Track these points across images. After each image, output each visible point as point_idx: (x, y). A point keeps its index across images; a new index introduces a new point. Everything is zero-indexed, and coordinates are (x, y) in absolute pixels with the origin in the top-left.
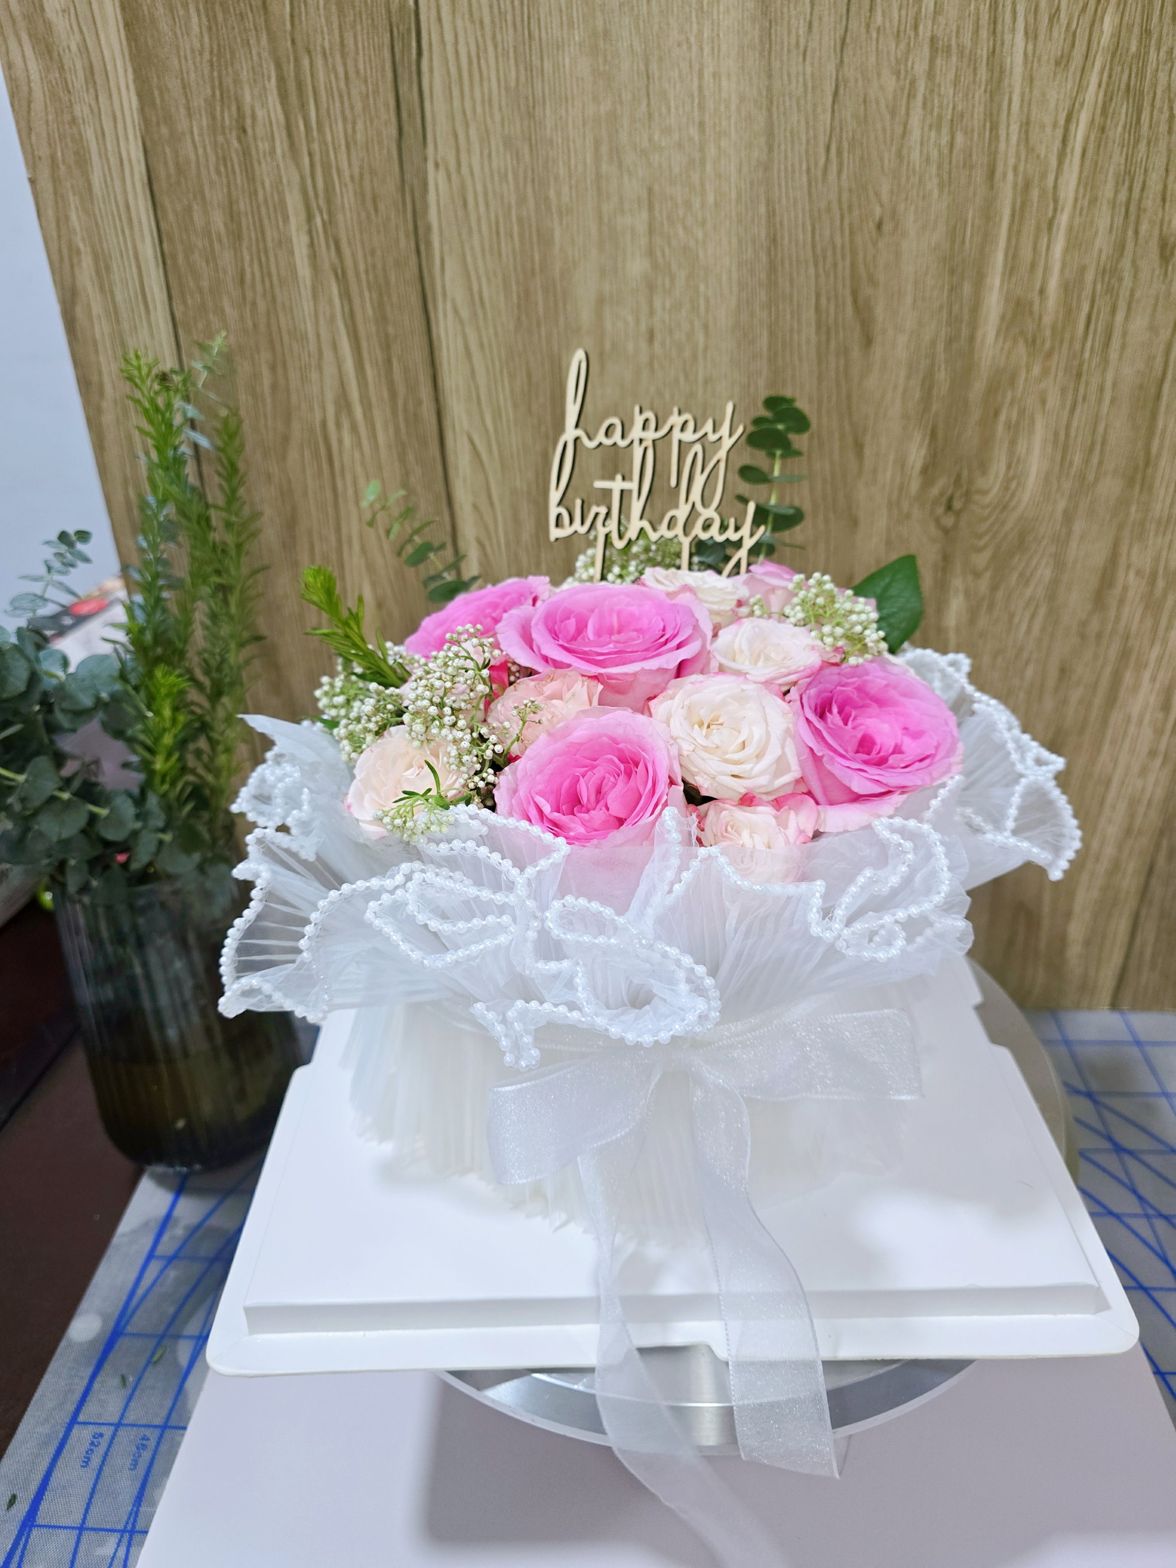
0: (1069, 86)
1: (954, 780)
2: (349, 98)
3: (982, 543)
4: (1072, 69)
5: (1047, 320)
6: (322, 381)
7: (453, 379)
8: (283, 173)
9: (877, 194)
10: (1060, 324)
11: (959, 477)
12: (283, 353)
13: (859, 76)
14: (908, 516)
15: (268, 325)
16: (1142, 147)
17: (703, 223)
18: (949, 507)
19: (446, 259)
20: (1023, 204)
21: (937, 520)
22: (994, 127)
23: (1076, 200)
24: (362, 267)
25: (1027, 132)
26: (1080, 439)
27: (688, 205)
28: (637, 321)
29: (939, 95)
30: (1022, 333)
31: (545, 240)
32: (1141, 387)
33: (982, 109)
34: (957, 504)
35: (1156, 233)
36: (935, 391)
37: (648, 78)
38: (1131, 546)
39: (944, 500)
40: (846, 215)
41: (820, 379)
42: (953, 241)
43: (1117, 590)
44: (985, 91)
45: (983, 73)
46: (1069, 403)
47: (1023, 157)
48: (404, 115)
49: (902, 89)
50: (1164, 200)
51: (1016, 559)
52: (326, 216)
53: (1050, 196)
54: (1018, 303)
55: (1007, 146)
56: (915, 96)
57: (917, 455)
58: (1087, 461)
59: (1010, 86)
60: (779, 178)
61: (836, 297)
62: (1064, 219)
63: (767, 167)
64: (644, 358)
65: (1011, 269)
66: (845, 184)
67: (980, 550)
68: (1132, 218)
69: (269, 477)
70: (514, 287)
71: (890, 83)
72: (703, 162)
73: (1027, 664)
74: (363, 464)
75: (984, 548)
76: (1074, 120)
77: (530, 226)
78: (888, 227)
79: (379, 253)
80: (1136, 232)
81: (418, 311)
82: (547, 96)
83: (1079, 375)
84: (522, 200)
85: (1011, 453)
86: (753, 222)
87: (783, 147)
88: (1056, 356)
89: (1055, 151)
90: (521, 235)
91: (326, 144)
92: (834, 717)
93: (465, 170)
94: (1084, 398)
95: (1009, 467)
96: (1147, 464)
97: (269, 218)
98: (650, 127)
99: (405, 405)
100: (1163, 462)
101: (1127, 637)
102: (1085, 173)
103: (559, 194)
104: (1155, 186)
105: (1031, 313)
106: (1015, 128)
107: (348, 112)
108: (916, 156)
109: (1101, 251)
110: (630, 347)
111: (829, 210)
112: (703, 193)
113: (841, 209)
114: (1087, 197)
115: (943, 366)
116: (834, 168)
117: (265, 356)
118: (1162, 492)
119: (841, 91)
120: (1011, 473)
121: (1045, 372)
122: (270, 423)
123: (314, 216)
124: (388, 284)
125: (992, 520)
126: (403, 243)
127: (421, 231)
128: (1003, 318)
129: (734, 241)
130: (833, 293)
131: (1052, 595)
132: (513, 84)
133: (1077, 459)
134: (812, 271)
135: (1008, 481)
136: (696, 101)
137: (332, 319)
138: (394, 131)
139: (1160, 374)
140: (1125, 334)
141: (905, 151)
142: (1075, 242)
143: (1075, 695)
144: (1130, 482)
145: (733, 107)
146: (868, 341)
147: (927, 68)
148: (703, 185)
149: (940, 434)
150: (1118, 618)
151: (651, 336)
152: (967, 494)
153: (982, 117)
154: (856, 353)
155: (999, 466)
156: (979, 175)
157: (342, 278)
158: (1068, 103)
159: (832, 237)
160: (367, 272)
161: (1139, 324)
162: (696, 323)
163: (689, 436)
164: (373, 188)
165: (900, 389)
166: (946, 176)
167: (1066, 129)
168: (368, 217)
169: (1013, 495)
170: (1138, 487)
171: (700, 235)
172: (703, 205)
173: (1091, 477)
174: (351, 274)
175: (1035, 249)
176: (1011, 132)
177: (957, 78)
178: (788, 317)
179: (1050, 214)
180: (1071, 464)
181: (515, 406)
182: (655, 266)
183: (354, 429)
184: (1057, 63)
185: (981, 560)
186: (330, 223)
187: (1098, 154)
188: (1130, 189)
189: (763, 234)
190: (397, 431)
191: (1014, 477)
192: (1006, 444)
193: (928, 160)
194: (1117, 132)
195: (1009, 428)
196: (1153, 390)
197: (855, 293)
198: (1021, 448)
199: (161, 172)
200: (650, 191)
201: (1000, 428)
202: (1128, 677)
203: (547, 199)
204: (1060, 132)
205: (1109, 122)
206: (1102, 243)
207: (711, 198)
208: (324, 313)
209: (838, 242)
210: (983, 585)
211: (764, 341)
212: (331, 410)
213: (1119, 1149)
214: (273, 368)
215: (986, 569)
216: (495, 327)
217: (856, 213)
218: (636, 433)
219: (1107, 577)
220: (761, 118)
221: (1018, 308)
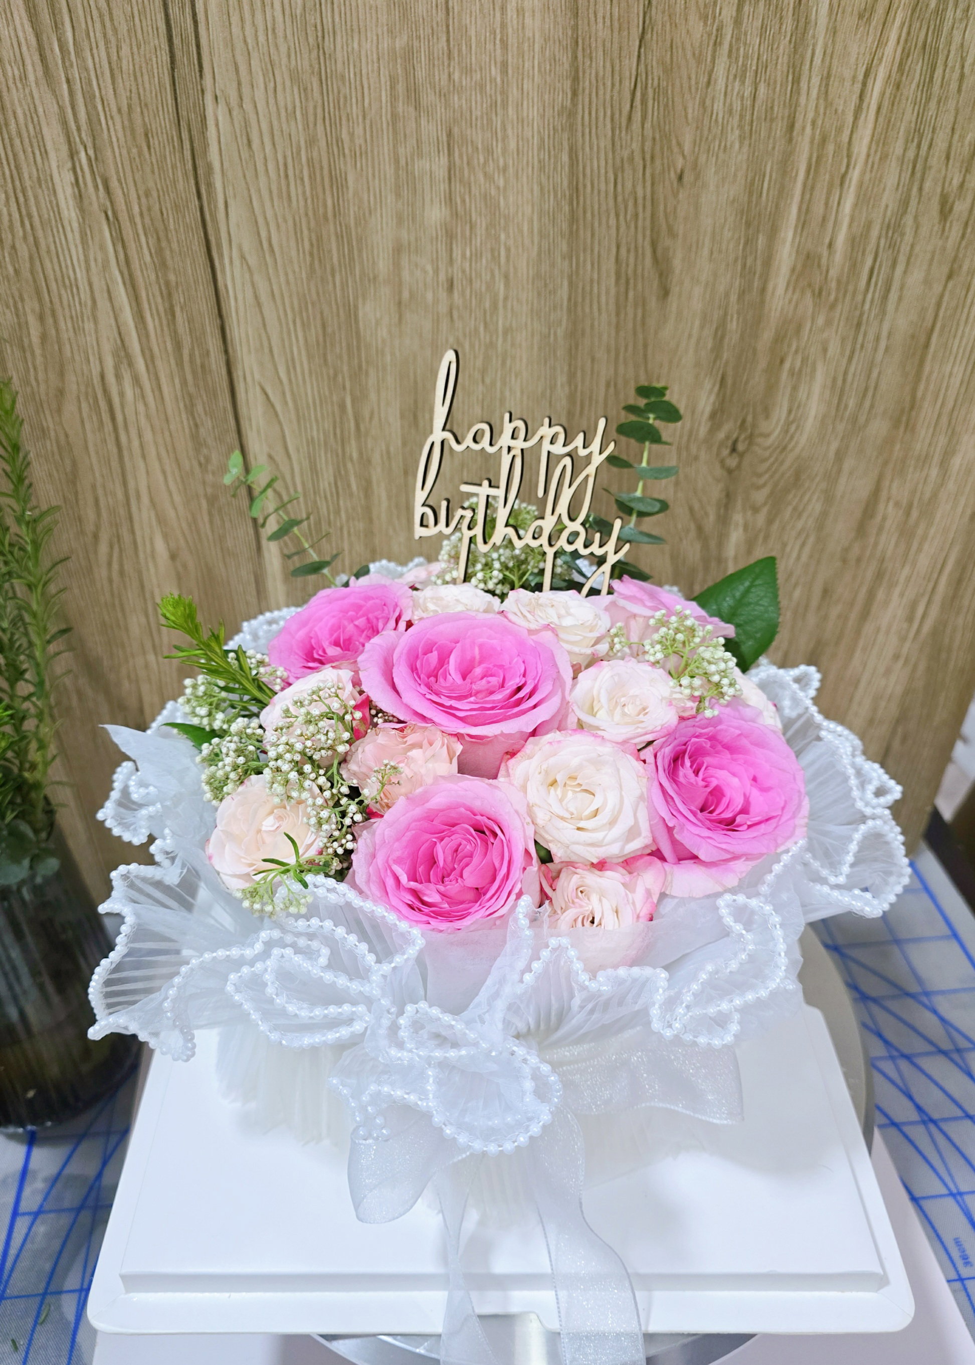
0: (870, 40)
2: (112, 19)
3: (761, 481)
4: (874, 23)
5: (833, 273)
6: (96, 331)
7: (242, 329)
8: (37, 102)
9: (679, 144)
10: (845, 278)
11: (744, 421)
12: (51, 302)
13: (666, 18)
14: (696, 458)
15: (32, 271)
16: (933, 104)
17: (505, 169)
18: (734, 450)
19: (231, 202)
20: (819, 158)
21: (722, 462)
22: (797, 81)
23: (868, 156)
24: (136, 210)
25: (827, 85)
26: (855, 386)
27: (489, 151)
28: (436, 271)
29: (745, 44)
30: (810, 285)
31: (338, 183)
32: (913, 337)
33: (786, 61)
34: (741, 447)
35: (939, 190)
36: (726, 340)
37: (448, 14)
38: (892, 481)
39: (730, 443)
40: (648, 163)
41: (618, 327)
42: (751, 194)
43: (878, 518)
44: (790, 42)
45: (789, 24)
46: (848, 353)
47: (822, 111)
48: (177, 41)
49: (709, 35)
50: (948, 158)
51: (790, 496)
52: (91, 152)
53: (845, 153)
54: (808, 256)
55: (807, 100)
56: (720, 44)
57: (706, 401)
58: (860, 405)
59: (814, 37)
60: (583, 125)
61: (636, 247)
62: (855, 175)
63: (572, 114)
64: (443, 308)
65: (803, 224)
66: (648, 132)
67: (758, 488)
68: (918, 175)
69: (44, 432)
70: (306, 232)
71: (697, 29)
72: (505, 105)
73: (796, 585)
74: (148, 416)
75: (764, 485)
76: (872, 76)
77: (321, 168)
78: (688, 178)
79: (155, 194)
80: (921, 189)
81: (202, 259)
82: (337, 27)
83: (859, 325)
84: (312, 142)
85: (792, 398)
86: (555, 168)
87: (587, 92)
88: (839, 307)
89: (853, 108)
90: (312, 177)
91: (87, 70)
93: (248, 106)
94: (862, 346)
95: (790, 412)
96: (912, 408)
97: (24, 152)
98: (449, 65)
99: (192, 356)
100: (926, 404)
101: (882, 560)
102: (879, 130)
103: (352, 135)
104: (941, 144)
105: (819, 266)
106: (816, 81)
107: (110, 32)
108: (719, 106)
109: (887, 206)
110: (429, 296)
111: (631, 159)
112: (505, 137)
113: (644, 159)
114: (879, 154)
115: (735, 316)
116: (637, 116)
117: (30, 306)
118: (923, 432)
119: (648, 36)
120: (792, 416)
121: (828, 323)
122: (41, 376)
123: (77, 153)
124: (166, 229)
125: (772, 460)
126: (181, 185)
127: (201, 172)
128: (793, 270)
129: (536, 188)
130: (633, 246)
131: (820, 525)
132: (299, 11)
133: (852, 403)
134: (613, 221)
135: (788, 424)
136: (498, 37)
137: (105, 266)
138: (166, 58)
139: (930, 324)
140: (902, 288)
141: (708, 102)
142: (864, 199)
143: (835, 611)
144: (896, 424)
145: (537, 46)
146: (665, 292)
147: (734, 14)
148: (504, 129)
149: (729, 381)
150: (876, 544)
152: (751, 437)
153: (785, 69)
154: (653, 303)
155: (780, 413)
156: (779, 128)
157: (114, 221)
158: (868, 57)
159: (634, 186)
160: (141, 214)
161: (917, 276)
162: (497, 272)
164: (145, 124)
165: (693, 340)
166: (747, 128)
167: (864, 84)
168: (140, 154)
169: (792, 438)
170: (902, 429)
171: (501, 183)
172: (505, 150)
173: (862, 419)
174: (123, 217)
175: (827, 204)
176: (812, 83)
177: (763, 28)
178: (589, 267)
179: (843, 170)
180: (846, 407)
181: (310, 357)
182: (455, 214)
183: (136, 380)
184: (861, 16)
185: (759, 496)
186: (96, 160)
187: (891, 111)
188: (919, 146)
189: (565, 183)
190: (184, 383)
191: (794, 420)
192: (788, 390)
193: (731, 112)
194: (910, 89)
195: (793, 375)
196: (922, 339)
197: (654, 245)
198: (802, 394)
200: (450, 135)
201: (784, 375)
202: (881, 595)
203: (339, 141)
204: (858, 87)
205: (904, 78)
206: (889, 199)
207: (512, 145)
208: (96, 260)
209: (640, 193)
210: (761, 519)
211: (564, 292)
212: (109, 363)
214: (41, 318)
215: (765, 504)
216: (286, 274)
217: (658, 162)
219: (869, 509)
220: (565, 60)
221: (807, 261)
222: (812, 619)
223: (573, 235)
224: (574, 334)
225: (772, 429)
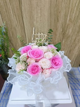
6: (14, 23)
7: (25, 24)
8: (10, 6)
9: (59, 9)
10: (73, 21)
11: (65, 32)
14: (60, 35)
15: (10, 19)
17: (45, 12)
19: (24, 14)
20: (71, 11)
21: (63, 35)
23: (76, 10)
24: (17, 14)
29: (65, 1)
30: (70, 21)
31: (32, 13)
32: (79, 25)
36: (63, 25)
38: (77, 37)
42: (65, 14)
44: (69, 1)
46: (73, 27)
47: (72, 7)
51: (68, 38)
53: (74, 10)
55: (70, 6)
56: (63, 1)
57: (61, 30)
63: (50, 7)
64: (40, 22)
65: (70, 16)
66: (57, 8)
69: (11, 31)
72: (45, 6)
73: (69, 45)
74: (18, 30)
78: (60, 12)
83: (75, 24)
84: (30, 9)
88: (73, 23)
89: (74, 6)
90: (30, 12)
91: (13, 4)
92: (53, 61)
93: (25, 6)
94: (75, 26)
97: (9, 10)
98: (41, 3)
99: (21, 26)
101: (76, 44)
103: (33, 9)
106: (71, 4)
109: (77, 15)
113: (56, 11)
117: (10, 21)
122: (10, 27)
124: (19, 16)
125: (67, 35)
129: (48, 13)
130: (55, 18)
131: (71, 41)
133: (74, 31)
134: (54, 16)
137: (15, 19)
138: (19, 3)
141: (62, 6)
142: (75, 14)
143: (72, 47)
144: (78, 33)
146: (58, 21)
148: (45, 8)
149: (63, 29)
150: (76, 42)
151: (41, 20)
153: (69, 3)
156: (68, 8)
157: (15, 15)
158: (76, 2)
161: (79, 21)
162: (44, 20)
163: (43, 35)
164: (18, 8)
165: (60, 25)
166: (65, 8)
167: (76, 4)
172: (45, 10)
175: (72, 14)
178: (52, 19)
182: (41, 15)
183: (17, 27)
185: (66, 38)
186: (14, 11)
189: (50, 13)
197: (57, 17)
198: (70, 30)
200: (41, 9)
205: (79, 4)
209: (56, 13)
210: (66, 40)
211: (50, 21)
212: (15, 26)
216: (28, 20)
217: (58, 11)
218: (39, 34)
219: (75, 40)
220: (50, 3)
221: (70, 19)
222: (70, 48)
223: (51, 17)
224: (51, 25)
225: (67, 32)
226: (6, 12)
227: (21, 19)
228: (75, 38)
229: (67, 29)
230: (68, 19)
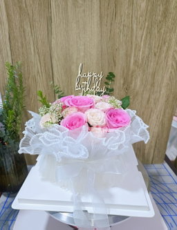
1: (129, 126)
3: (131, 94)
5: (140, 63)
6: (35, 69)
8: (30, 38)
9: (116, 45)
12: (29, 65)
14: (121, 91)
15: (27, 60)
19: (54, 52)
20: (136, 47)
21: (125, 91)
23: (143, 47)
29: (124, 32)
30: (136, 65)
31: (69, 50)
35: (154, 52)
36: (124, 73)
38: (152, 95)
39: (126, 88)
42: (127, 52)
43: (150, 101)
44: (130, 32)
45: (130, 29)
46: (143, 75)
47: (136, 41)
48: (49, 31)
51: (136, 97)
56: (121, 32)
57: (122, 82)
59: (134, 31)
63: (101, 41)
66: (112, 44)
71: (118, 30)
72: (92, 39)
77: (67, 47)
78: (118, 50)
79: (44, 50)
80: (151, 52)
81: (50, 59)
83: (144, 71)
88: (141, 68)
89: (140, 40)
92: (112, 116)
93: (57, 39)
96: (154, 84)
101: (152, 108)
102: (144, 44)
103: (71, 43)
109: (146, 54)
115: (125, 69)
116: (110, 41)
119: (111, 31)
121: (139, 70)
123: (35, 44)
124: (45, 55)
129: (96, 51)
130: (110, 59)
131: (141, 102)
132: (65, 28)
133: (144, 83)
141: (120, 39)
142: (143, 53)
144: (151, 86)
147: (123, 28)
148: (92, 43)
149: (125, 79)
150: (150, 105)
152: (129, 87)
153: (130, 35)
154: (113, 67)
156: (130, 43)
161: (152, 64)
162: (91, 62)
164: (44, 41)
169: (135, 88)
173: (146, 85)
174: (40, 53)
175: (138, 53)
176: (134, 37)
177: (127, 30)
182: (85, 54)
183: (40, 76)
184: (140, 28)
186: (37, 46)
187: (146, 41)
188: (150, 46)
189: (100, 50)
190: (46, 77)
191: (135, 85)
193: (123, 41)
196: (154, 73)
197: (113, 59)
198: (136, 81)
199: (11, 37)
200: (84, 43)
201: (133, 78)
202: (152, 114)
205: (147, 37)
208: (36, 59)
209: (111, 52)
211: (100, 65)
212: (36, 73)
213: (154, 183)
214: (27, 67)
217: (113, 47)
220: (100, 34)
221: (136, 62)
223: (102, 57)
225: (133, 86)
226: (22, 47)
227: (49, 61)
228: (147, 97)
229: (132, 80)
230: (132, 61)
